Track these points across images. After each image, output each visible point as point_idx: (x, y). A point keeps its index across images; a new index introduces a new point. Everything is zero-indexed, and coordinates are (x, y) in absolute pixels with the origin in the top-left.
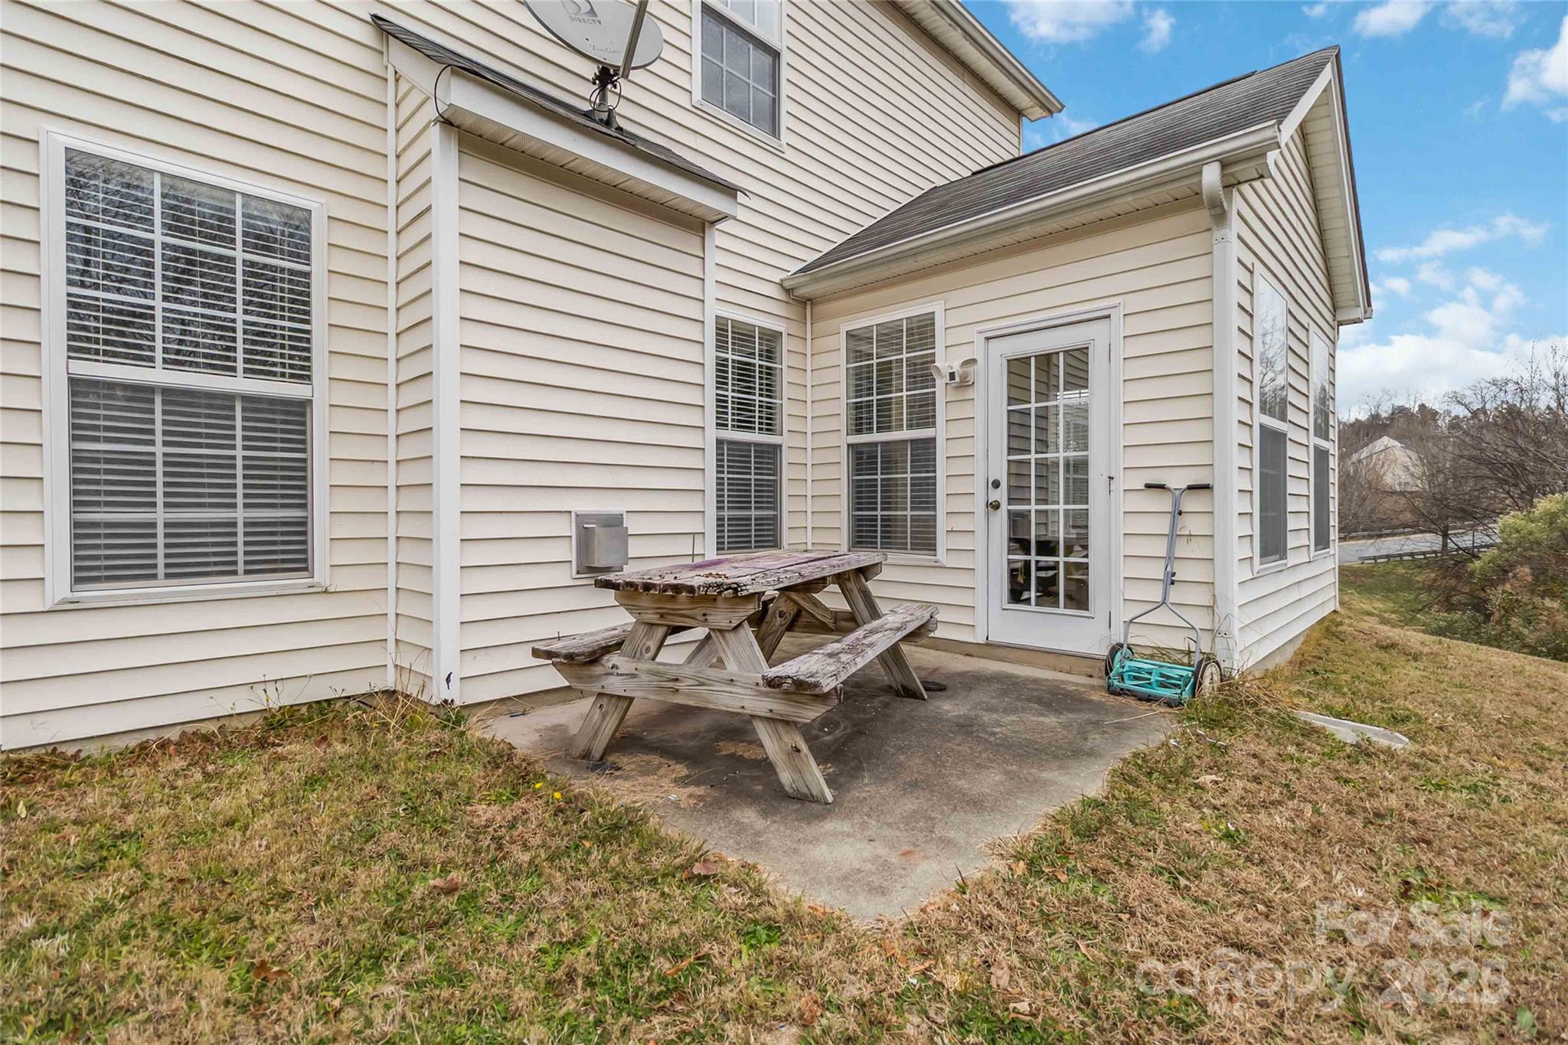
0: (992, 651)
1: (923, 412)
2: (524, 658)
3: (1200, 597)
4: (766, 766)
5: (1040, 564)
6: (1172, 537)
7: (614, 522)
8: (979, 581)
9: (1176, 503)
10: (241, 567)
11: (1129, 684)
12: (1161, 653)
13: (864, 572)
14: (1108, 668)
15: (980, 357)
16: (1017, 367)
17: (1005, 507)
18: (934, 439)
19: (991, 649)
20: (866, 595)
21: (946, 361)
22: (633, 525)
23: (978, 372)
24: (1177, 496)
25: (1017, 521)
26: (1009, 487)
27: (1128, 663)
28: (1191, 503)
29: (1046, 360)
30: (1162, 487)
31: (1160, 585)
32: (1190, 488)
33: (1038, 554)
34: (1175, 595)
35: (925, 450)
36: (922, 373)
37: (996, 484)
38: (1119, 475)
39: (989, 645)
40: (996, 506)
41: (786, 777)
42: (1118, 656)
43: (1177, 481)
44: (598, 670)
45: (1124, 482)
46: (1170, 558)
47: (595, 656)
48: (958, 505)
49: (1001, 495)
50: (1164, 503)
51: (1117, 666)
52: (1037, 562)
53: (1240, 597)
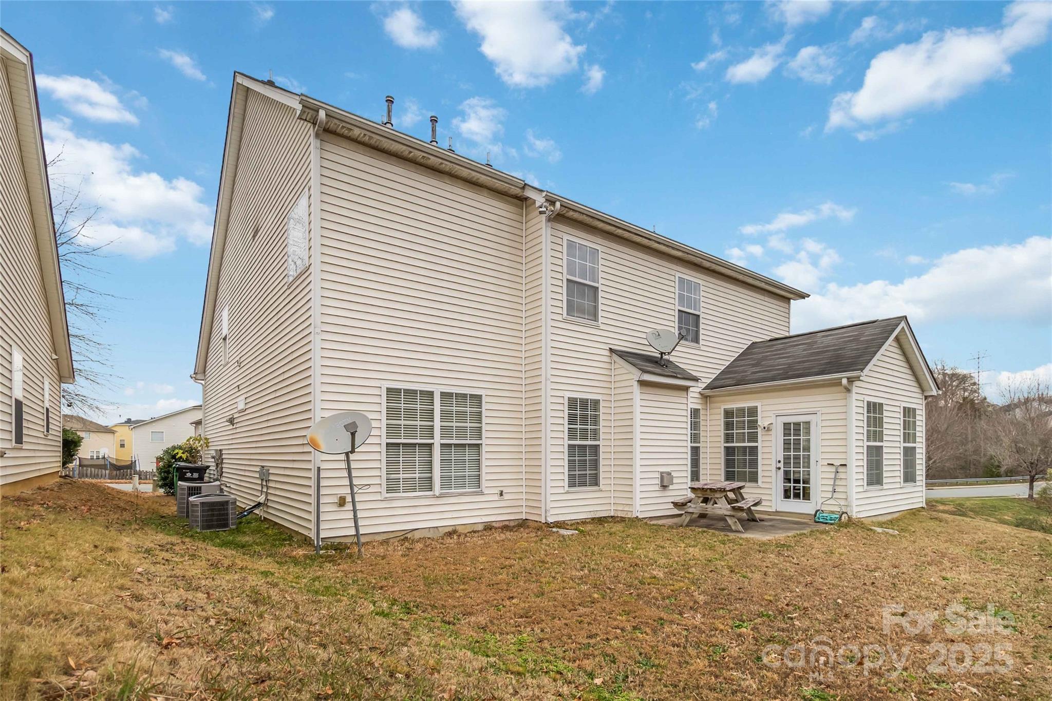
0: (778, 514)
1: (753, 437)
2: (671, 506)
3: (843, 496)
4: (730, 526)
5: (796, 488)
6: (835, 479)
7: (669, 474)
8: (773, 492)
9: (836, 469)
10: (577, 485)
11: (821, 520)
12: (833, 512)
13: (740, 488)
14: (815, 515)
15: (774, 422)
16: (787, 426)
17: (782, 469)
18: (757, 447)
19: (777, 513)
20: (741, 494)
21: (762, 422)
22: (673, 474)
23: (773, 427)
24: (837, 467)
25: (787, 473)
26: (784, 463)
27: (821, 515)
28: (841, 469)
29: (797, 424)
30: (832, 464)
31: (831, 493)
32: (841, 465)
33: (794, 483)
34: (836, 495)
35: (754, 451)
36: (753, 424)
37: (779, 462)
38: (820, 461)
39: (777, 512)
40: (779, 468)
41: (733, 528)
42: (818, 513)
43: (837, 463)
44: (686, 507)
45: (821, 463)
46: (834, 485)
47: (683, 505)
48: (765, 468)
49: (781, 465)
50: (833, 469)
51: (818, 515)
52: (794, 487)
53: (855, 496)
